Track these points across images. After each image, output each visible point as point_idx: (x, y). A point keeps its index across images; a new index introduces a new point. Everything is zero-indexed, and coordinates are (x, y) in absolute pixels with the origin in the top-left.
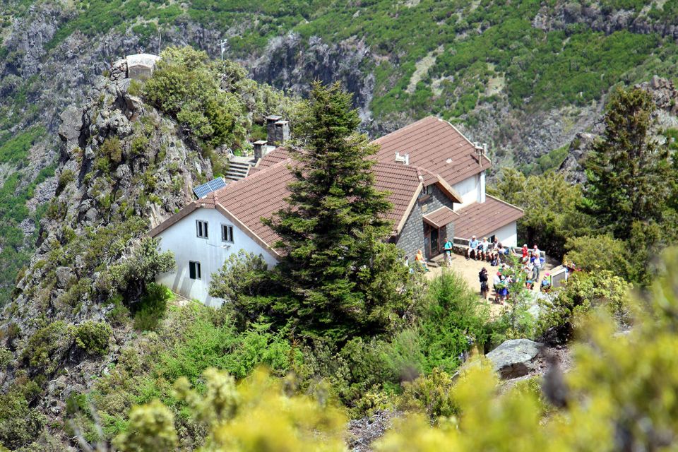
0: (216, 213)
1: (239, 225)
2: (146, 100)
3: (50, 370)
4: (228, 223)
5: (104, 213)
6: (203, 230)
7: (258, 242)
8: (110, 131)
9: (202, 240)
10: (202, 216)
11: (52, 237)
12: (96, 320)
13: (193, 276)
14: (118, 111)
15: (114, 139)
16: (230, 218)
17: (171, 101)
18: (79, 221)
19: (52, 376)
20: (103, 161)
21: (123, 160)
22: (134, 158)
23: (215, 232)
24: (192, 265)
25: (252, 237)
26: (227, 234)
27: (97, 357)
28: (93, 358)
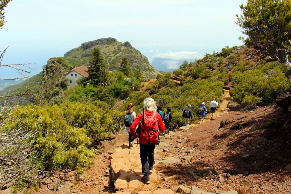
0: (75, 72)
1: (78, 73)
2: (56, 61)
3: (50, 97)
4: (77, 73)
5: (52, 78)
6: (72, 75)
7: (82, 75)
8: (52, 66)
9: (72, 77)
10: (72, 73)
11: (43, 83)
12: (57, 89)
13: (70, 83)
14: (53, 64)
15: (52, 67)
16: (77, 72)
17: (61, 61)
18: (48, 79)
19: (51, 98)
20: (51, 71)
21: (54, 70)
22: (56, 69)
23: (74, 75)
24: (70, 81)
25: (81, 75)
26: (76, 75)
27: (58, 95)
28: (57, 95)
